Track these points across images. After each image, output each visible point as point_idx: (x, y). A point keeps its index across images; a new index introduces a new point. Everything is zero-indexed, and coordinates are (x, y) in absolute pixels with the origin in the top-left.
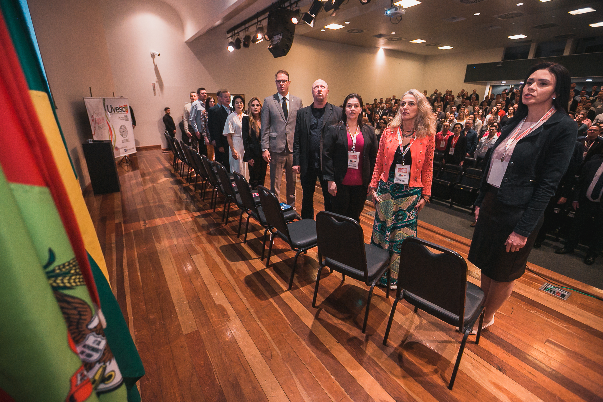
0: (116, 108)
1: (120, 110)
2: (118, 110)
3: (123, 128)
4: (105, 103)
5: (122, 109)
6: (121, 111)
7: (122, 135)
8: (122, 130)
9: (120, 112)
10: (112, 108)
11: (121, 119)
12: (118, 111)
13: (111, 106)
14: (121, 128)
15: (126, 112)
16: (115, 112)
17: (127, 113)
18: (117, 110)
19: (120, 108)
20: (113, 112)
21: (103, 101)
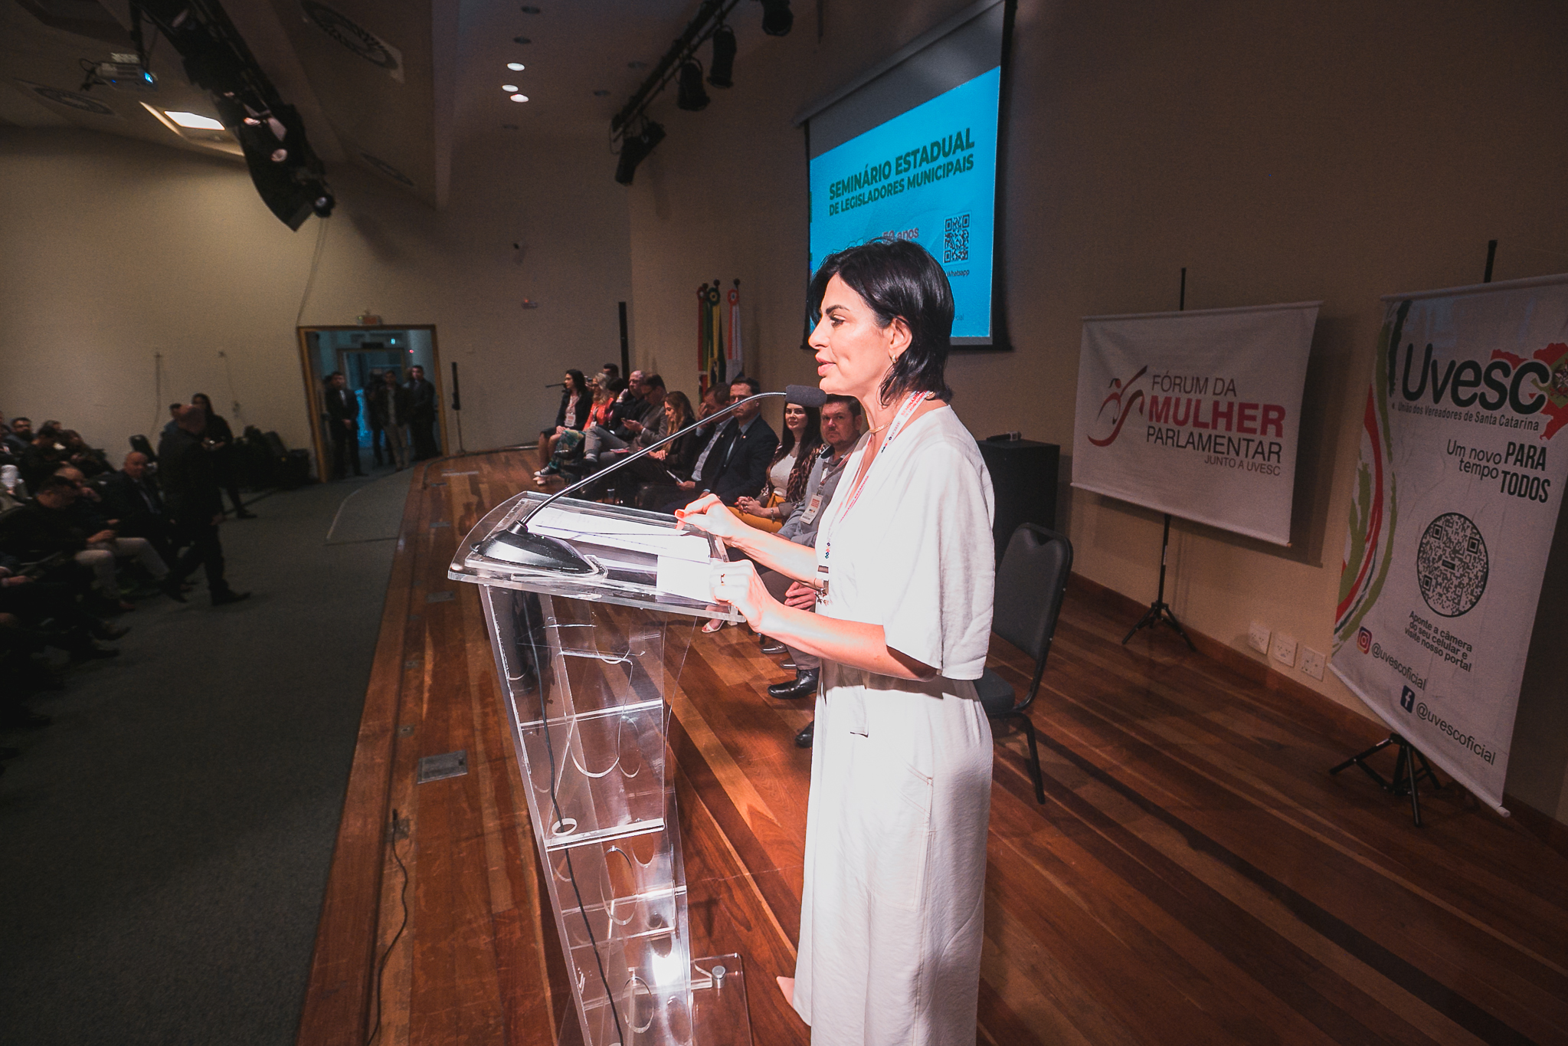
0: (1455, 373)
1: (1482, 388)
2: (1475, 383)
3: (1458, 535)
4: (1407, 328)
5: (1507, 383)
6: (1493, 396)
7: (1425, 583)
8: (1438, 548)
9: (1476, 407)
10: (1430, 365)
11: (1466, 467)
12: (1464, 393)
13: (1429, 348)
14: (1434, 529)
15: (1543, 418)
16: (1437, 398)
17: (1549, 433)
18: (1458, 382)
19: (1497, 375)
20: (1426, 399)
21: (1394, 318)
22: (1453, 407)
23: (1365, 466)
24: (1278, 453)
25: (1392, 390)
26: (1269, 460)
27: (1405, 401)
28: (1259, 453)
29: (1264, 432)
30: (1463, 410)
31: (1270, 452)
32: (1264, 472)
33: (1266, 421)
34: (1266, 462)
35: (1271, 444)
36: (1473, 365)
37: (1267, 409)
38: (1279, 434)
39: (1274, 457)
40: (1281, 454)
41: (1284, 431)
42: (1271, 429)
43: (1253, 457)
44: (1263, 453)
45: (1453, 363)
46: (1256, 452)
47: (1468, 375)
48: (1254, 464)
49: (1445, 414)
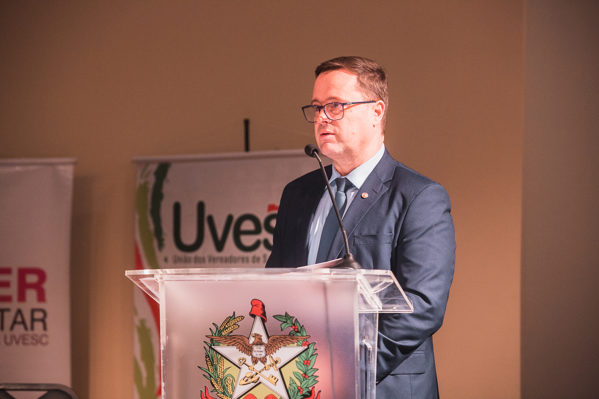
0: (233, 225)
1: (264, 235)
2: (257, 232)
9: (262, 250)
10: (205, 219)
16: (220, 247)
20: (207, 249)
21: (152, 180)
22: (239, 253)
23: (143, 322)
24: (43, 320)
25: (161, 245)
26: (32, 328)
27: (181, 254)
28: (19, 323)
29: (22, 298)
30: (250, 255)
31: (33, 320)
32: (27, 344)
33: (23, 286)
34: (30, 332)
35: (33, 311)
36: (253, 218)
37: (23, 273)
38: (41, 297)
39: (38, 326)
40: (48, 320)
41: (48, 296)
42: (31, 295)
43: (12, 328)
44: (23, 322)
45: (230, 218)
46: (15, 322)
47: (248, 225)
48: (13, 337)
49: (230, 261)
